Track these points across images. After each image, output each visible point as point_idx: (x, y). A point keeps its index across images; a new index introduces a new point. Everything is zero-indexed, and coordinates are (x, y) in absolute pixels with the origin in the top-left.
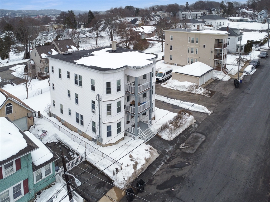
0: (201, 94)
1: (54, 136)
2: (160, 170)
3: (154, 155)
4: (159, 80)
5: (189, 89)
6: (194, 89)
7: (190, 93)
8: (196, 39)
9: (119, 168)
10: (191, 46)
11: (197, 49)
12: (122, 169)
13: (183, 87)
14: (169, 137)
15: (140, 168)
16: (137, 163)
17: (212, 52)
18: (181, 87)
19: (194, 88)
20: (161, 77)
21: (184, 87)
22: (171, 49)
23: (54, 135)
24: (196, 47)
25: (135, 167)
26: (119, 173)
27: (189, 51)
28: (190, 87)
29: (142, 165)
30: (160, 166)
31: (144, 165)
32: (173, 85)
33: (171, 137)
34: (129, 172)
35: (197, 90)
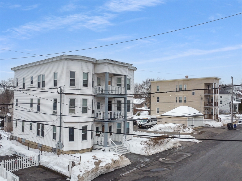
0: (190, 133)
1: (8, 150)
2: (131, 173)
3: (125, 160)
4: (143, 125)
5: (175, 129)
6: (181, 129)
7: (177, 133)
8: (184, 86)
9: (76, 163)
10: (179, 95)
11: (185, 97)
12: (79, 164)
13: (168, 128)
14: (147, 151)
15: (104, 165)
16: (100, 162)
17: (202, 99)
18: (166, 128)
19: (182, 127)
20: (145, 123)
21: (170, 127)
22: (158, 101)
23: (9, 148)
24: (184, 95)
25: (97, 164)
26: (75, 166)
27: (177, 100)
28: (176, 127)
29: (107, 164)
30: (131, 171)
31: (109, 164)
32: (157, 128)
33: (149, 152)
34: (88, 167)
35: (184, 129)
